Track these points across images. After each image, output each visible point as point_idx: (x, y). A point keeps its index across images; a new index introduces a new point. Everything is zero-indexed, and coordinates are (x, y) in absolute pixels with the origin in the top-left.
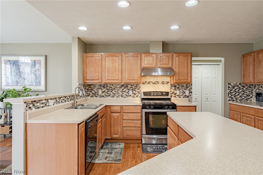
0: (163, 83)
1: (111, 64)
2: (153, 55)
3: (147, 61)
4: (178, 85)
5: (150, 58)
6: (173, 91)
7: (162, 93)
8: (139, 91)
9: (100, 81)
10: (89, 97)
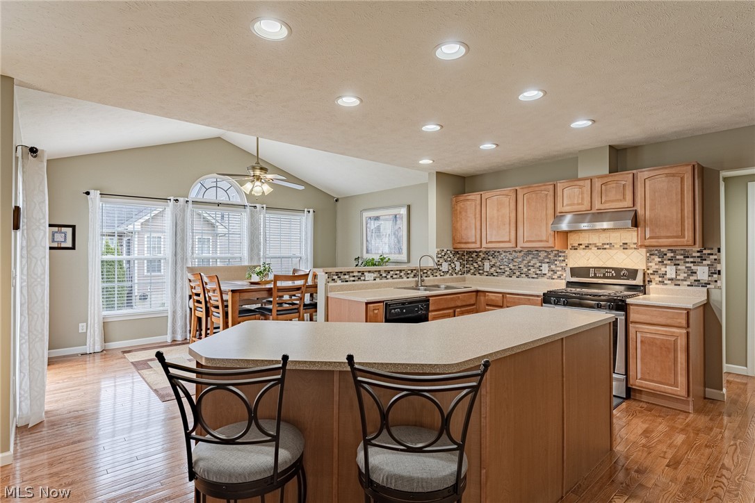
0: (625, 246)
1: (495, 212)
2: (581, 183)
4: (672, 251)
5: (577, 190)
6: (653, 266)
7: (618, 270)
8: (564, 264)
9: (478, 245)
10: (469, 275)
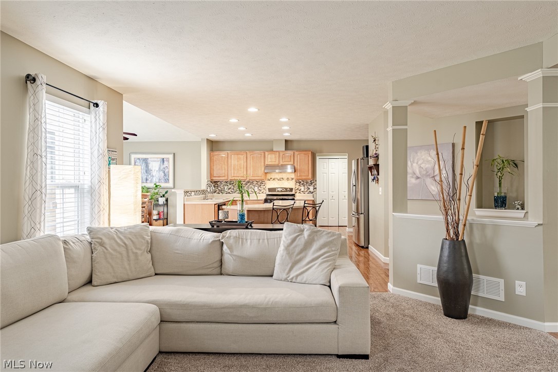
0: (288, 179)
1: (236, 162)
2: (275, 153)
3: (271, 159)
4: (303, 181)
5: (273, 156)
6: (297, 187)
7: (286, 189)
8: (264, 187)
9: (226, 178)
10: (215, 194)
